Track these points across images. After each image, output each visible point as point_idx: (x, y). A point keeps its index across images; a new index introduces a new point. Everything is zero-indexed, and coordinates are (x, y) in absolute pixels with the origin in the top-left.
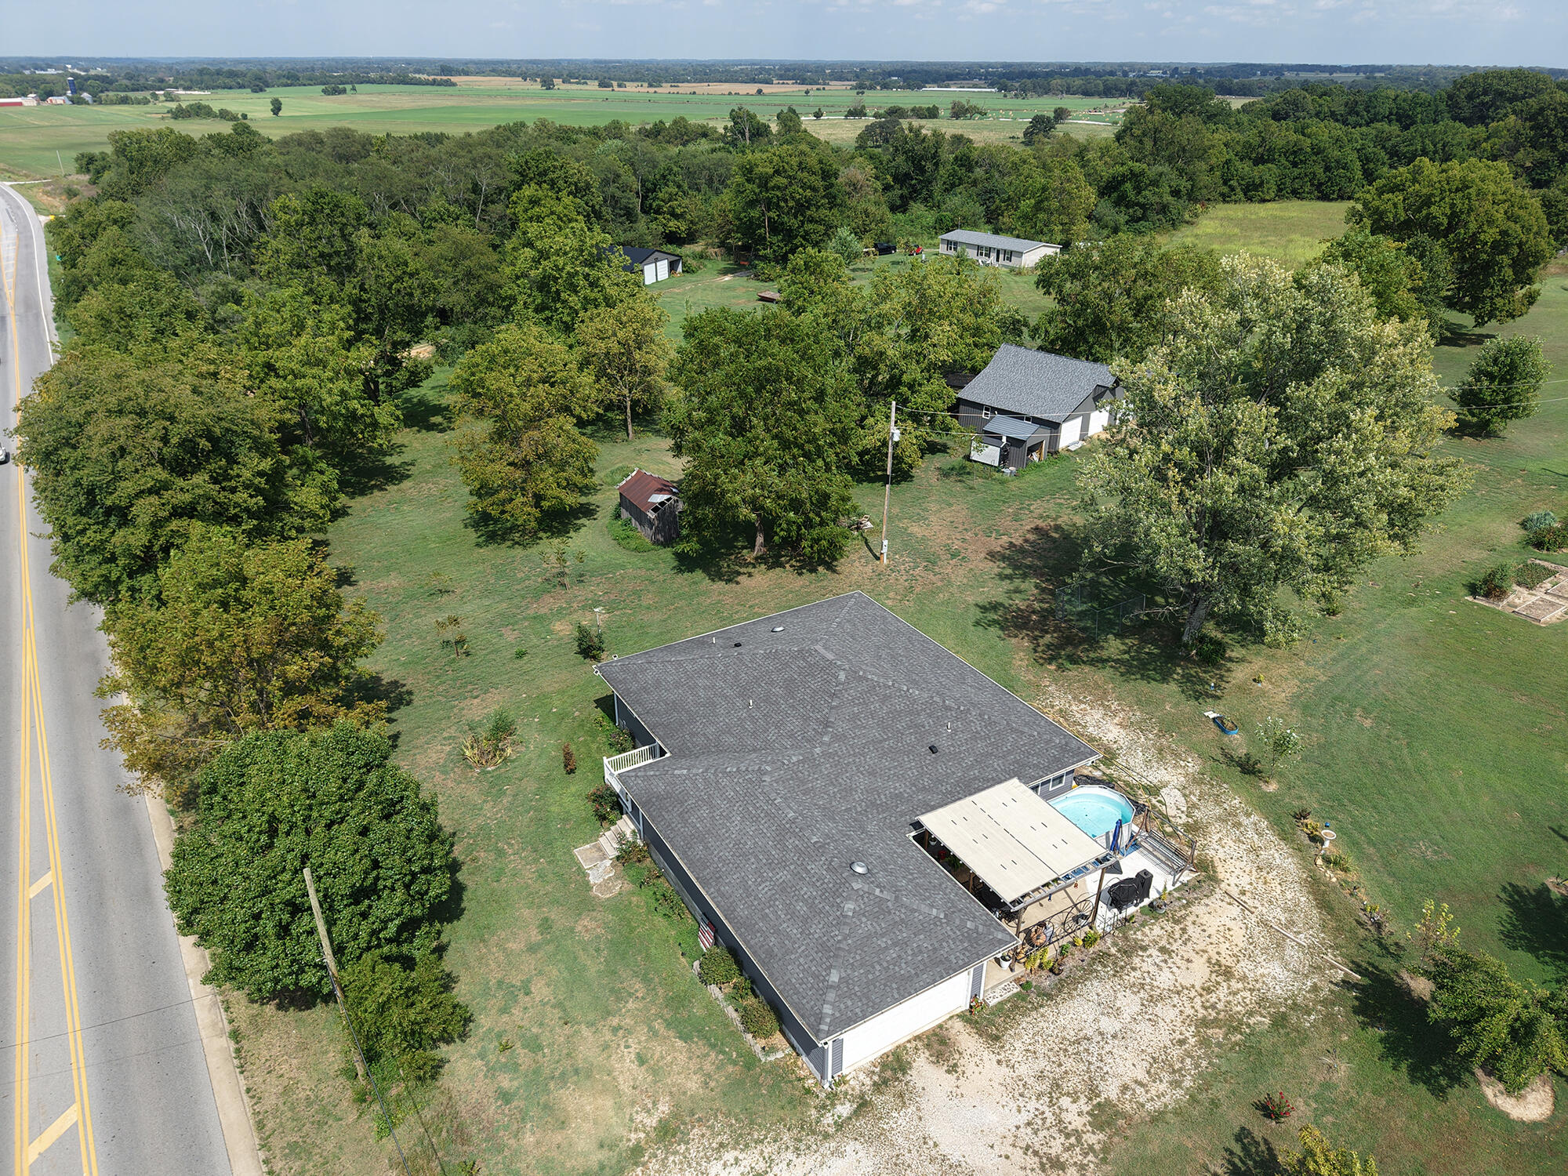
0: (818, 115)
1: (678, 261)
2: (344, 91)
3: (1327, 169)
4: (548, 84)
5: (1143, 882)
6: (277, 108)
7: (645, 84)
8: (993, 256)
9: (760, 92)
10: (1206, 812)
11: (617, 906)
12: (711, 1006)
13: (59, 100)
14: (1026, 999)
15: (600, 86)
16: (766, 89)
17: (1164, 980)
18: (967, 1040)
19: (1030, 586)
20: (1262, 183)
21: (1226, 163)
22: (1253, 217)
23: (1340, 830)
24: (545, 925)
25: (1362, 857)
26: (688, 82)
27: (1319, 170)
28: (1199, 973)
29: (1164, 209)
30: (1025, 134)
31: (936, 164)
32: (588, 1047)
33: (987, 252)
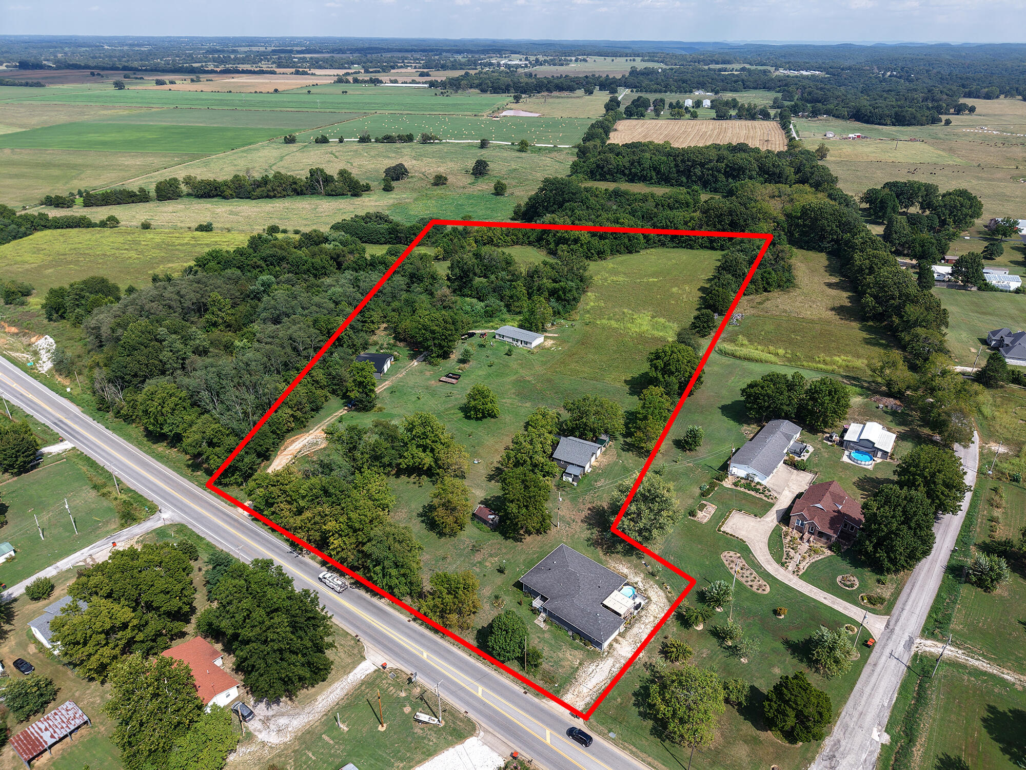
3: (629, 240)
5: (640, 604)
10: (647, 586)
11: (549, 631)
12: (577, 643)
14: (627, 629)
17: (647, 621)
18: (620, 639)
19: (595, 531)
20: (604, 251)
23: (670, 585)
24: (539, 637)
25: (674, 590)
27: (626, 241)
28: (652, 619)
32: (561, 655)
33: (517, 341)
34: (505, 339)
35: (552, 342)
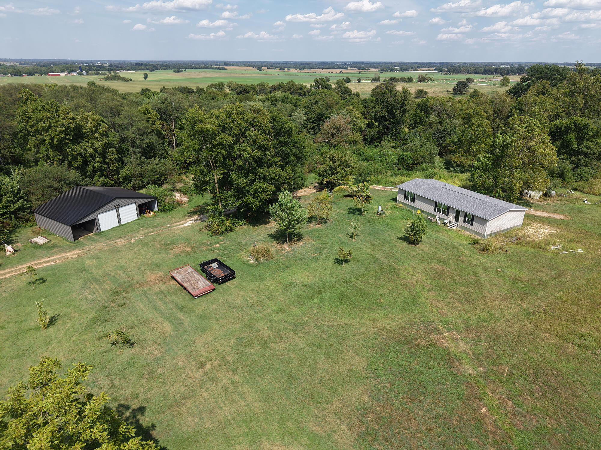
0: (359, 81)
1: (153, 202)
2: (182, 71)
4: (260, 69)
6: (146, 77)
7: (298, 69)
8: (452, 215)
9: (341, 72)
13: (74, 74)
15: (280, 70)
16: (344, 71)
26: (315, 68)
30: (454, 90)
31: (404, 112)
33: (447, 210)
34: (418, 204)
35: (547, 230)
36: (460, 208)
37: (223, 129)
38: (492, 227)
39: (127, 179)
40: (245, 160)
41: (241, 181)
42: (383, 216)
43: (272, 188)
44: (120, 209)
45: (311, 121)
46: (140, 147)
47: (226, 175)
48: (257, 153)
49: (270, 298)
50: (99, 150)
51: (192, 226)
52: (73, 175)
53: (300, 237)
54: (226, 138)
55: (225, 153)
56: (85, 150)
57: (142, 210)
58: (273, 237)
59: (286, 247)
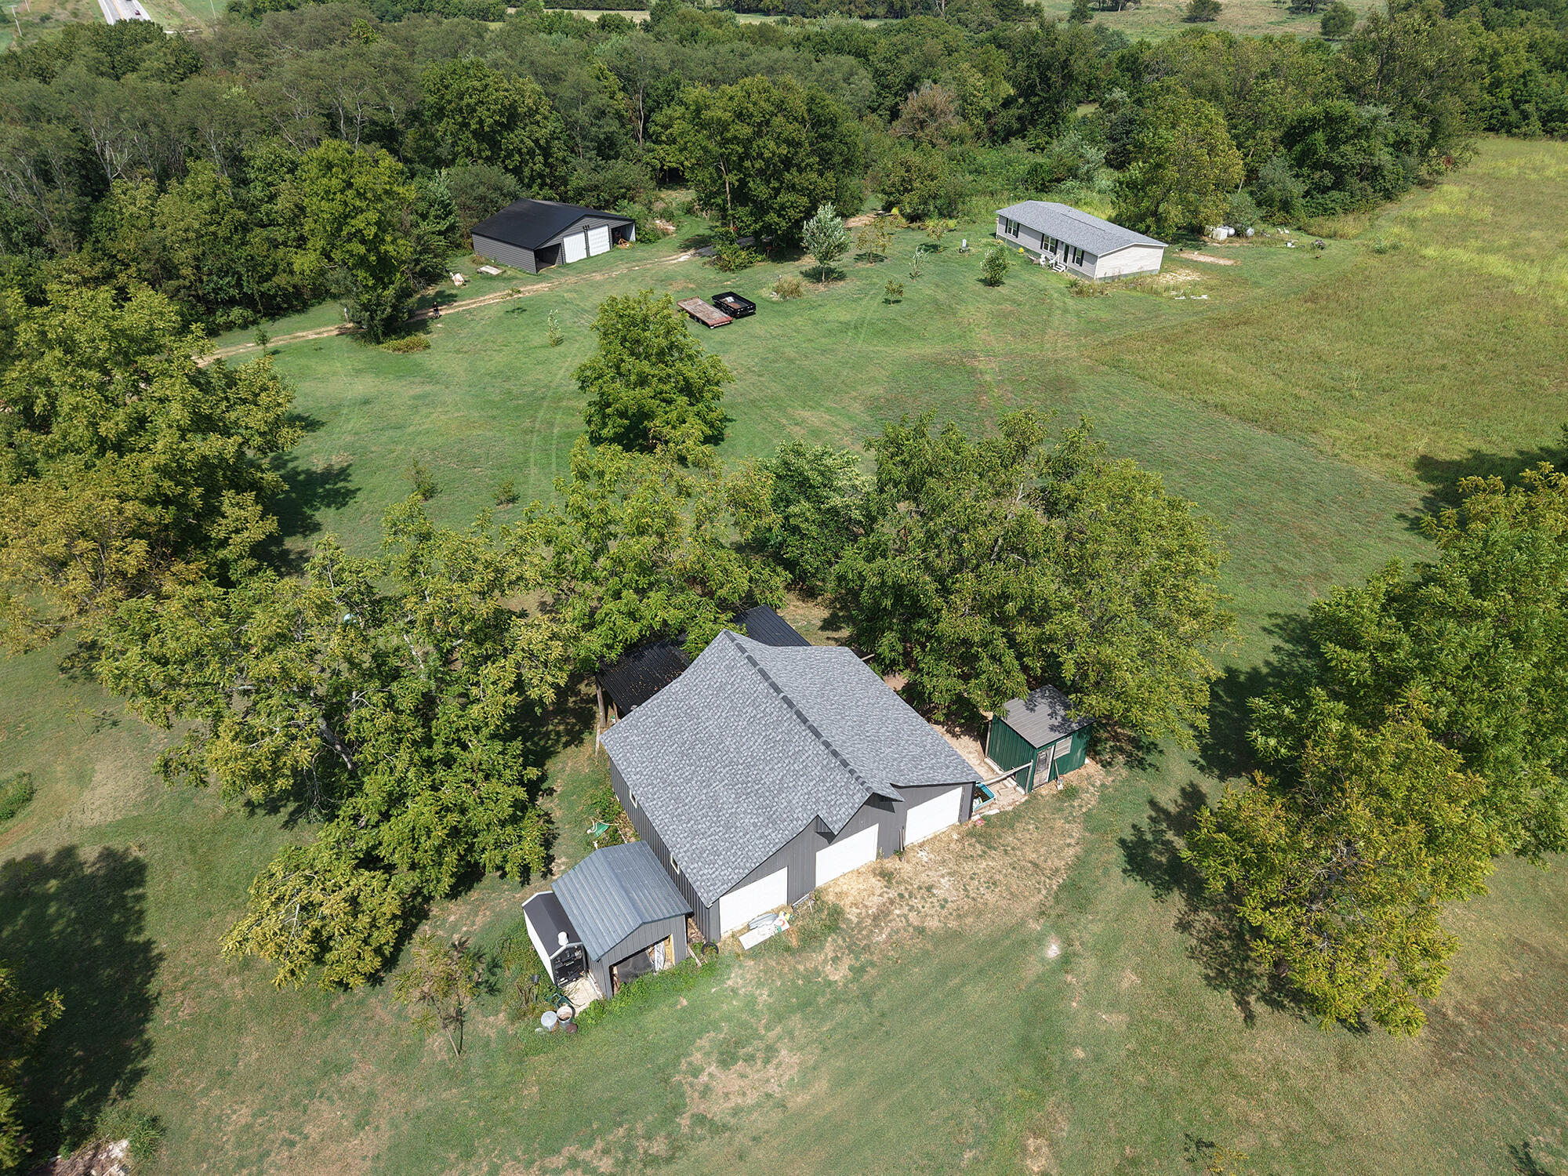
1: (629, 227)
8: (1060, 253)
21: (1523, 76)
22: (1534, 177)
29: (1372, 174)
33: (1054, 245)
34: (1023, 239)
35: (1195, 277)
36: (1069, 242)
37: (740, 116)
38: (1105, 267)
39: (580, 193)
40: (767, 161)
41: (759, 189)
42: (966, 254)
43: (805, 201)
44: (590, 233)
45: (894, 90)
46: (596, 139)
47: (743, 183)
48: (784, 150)
49: (798, 331)
50: (542, 142)
51: (689, 262)
52: (510, 181)
53: (841, 277)
54: (745, 131)
55: (741, 150)
56: (522, 141)
57: (618, 236)
58: (806, 275)
59: (821, 287)
